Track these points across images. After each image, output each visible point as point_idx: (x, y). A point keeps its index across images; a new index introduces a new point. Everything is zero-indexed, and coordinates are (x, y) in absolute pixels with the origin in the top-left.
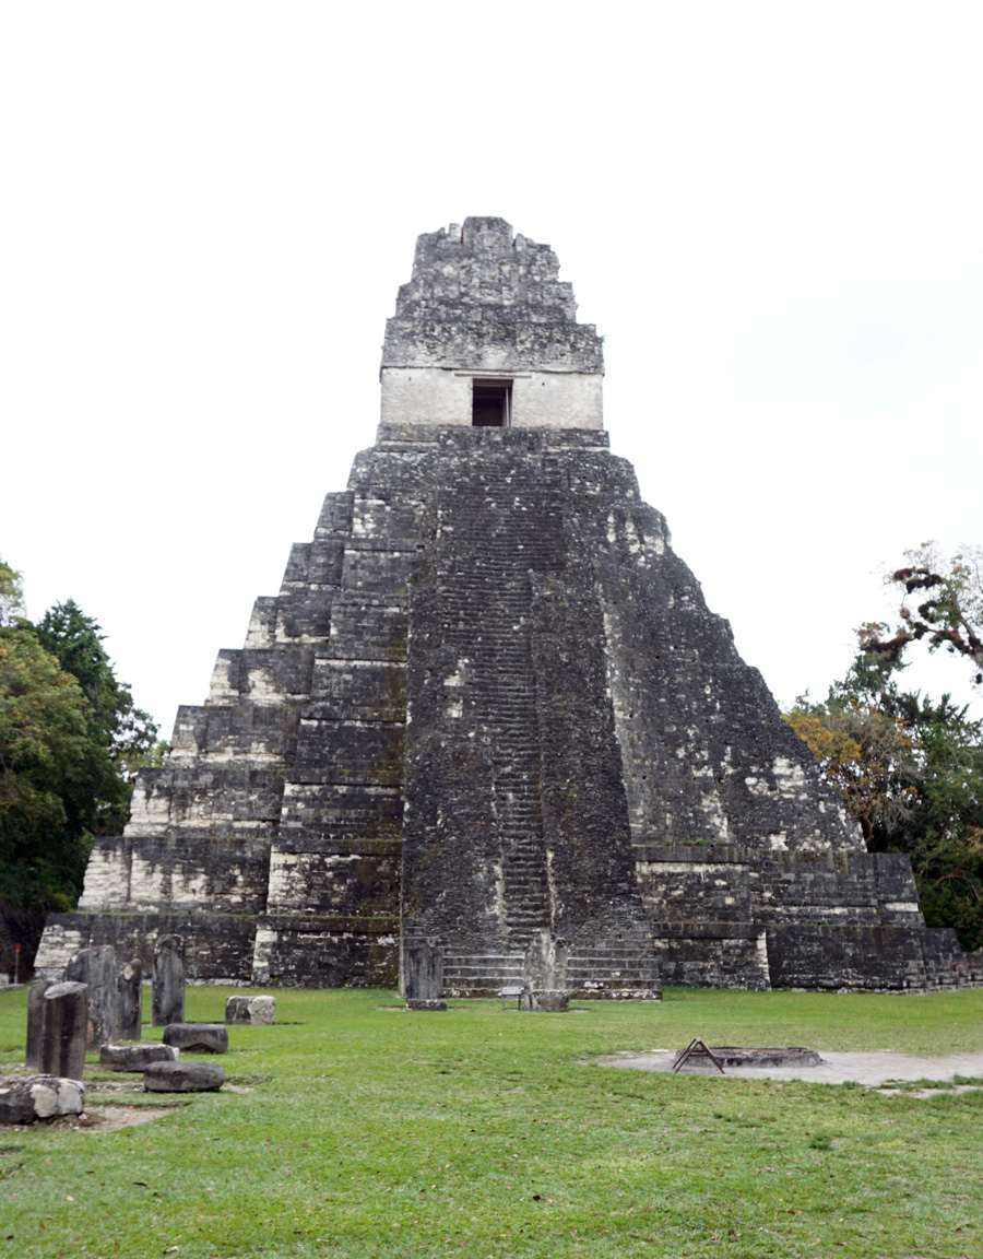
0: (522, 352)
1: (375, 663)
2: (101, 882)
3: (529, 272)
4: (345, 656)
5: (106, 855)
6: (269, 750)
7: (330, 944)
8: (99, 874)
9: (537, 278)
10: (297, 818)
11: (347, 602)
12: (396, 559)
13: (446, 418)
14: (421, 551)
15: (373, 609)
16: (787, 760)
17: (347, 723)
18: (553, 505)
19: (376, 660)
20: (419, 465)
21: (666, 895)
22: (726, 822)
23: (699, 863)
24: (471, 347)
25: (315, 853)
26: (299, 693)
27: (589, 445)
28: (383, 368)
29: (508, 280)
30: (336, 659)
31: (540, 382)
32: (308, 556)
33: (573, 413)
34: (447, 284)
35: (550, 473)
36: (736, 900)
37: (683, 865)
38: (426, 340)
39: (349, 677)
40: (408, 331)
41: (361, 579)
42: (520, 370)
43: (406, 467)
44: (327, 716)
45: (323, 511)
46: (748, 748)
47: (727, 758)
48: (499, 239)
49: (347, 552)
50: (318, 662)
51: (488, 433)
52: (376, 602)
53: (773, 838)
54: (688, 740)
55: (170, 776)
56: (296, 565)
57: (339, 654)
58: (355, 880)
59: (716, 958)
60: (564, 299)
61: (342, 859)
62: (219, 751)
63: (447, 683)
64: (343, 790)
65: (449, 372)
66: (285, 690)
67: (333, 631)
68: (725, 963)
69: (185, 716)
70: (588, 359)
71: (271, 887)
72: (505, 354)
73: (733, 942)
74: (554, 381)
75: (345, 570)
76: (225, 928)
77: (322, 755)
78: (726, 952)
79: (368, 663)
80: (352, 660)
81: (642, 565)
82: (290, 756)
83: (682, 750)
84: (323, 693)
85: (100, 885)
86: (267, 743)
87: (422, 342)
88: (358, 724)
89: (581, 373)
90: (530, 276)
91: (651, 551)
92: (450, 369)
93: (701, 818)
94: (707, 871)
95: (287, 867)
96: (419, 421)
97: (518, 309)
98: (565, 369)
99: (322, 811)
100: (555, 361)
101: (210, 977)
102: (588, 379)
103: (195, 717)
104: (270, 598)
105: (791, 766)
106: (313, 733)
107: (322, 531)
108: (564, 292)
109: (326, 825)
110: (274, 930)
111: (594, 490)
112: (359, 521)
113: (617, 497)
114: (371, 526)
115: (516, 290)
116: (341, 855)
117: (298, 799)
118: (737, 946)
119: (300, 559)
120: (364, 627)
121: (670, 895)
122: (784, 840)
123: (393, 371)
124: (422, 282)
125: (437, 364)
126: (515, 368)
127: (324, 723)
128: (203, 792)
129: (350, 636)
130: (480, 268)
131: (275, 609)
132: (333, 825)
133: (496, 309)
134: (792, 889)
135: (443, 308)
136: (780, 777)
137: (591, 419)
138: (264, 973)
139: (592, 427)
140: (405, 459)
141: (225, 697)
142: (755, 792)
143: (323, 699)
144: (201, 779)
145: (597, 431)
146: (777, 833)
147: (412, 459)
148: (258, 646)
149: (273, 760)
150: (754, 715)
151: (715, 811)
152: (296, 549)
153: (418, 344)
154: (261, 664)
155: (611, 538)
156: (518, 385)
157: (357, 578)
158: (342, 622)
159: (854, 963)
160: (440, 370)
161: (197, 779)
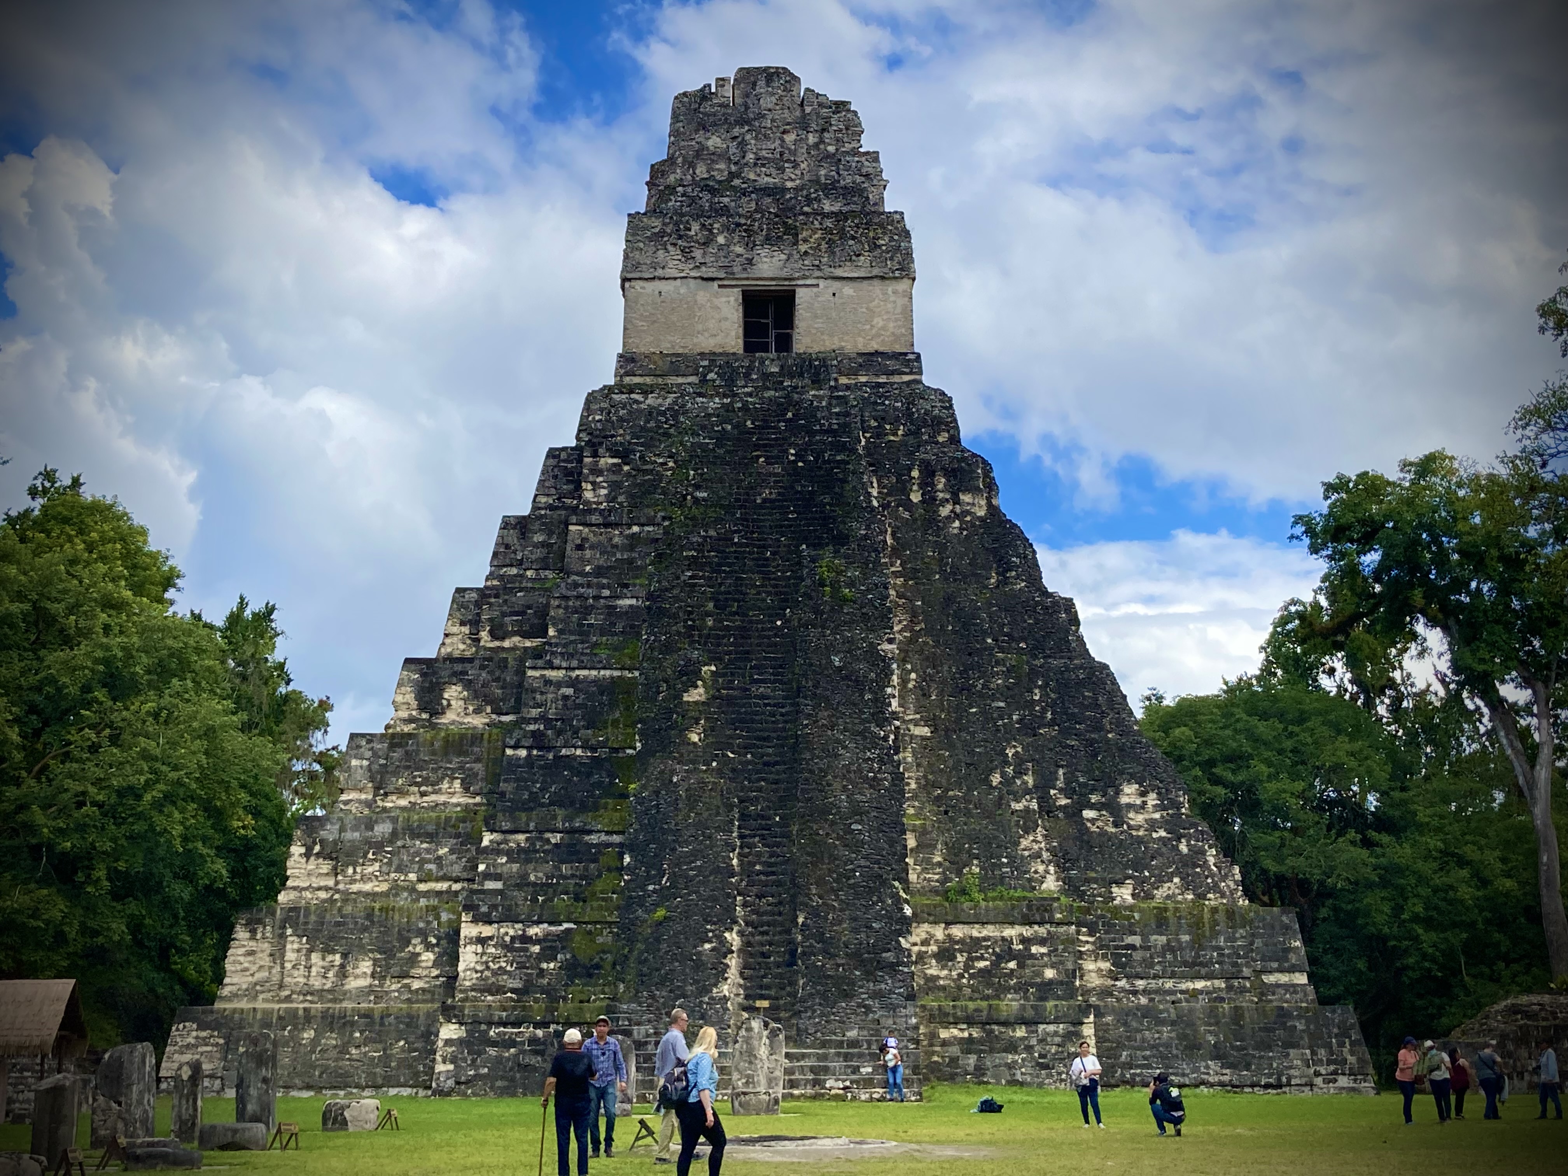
0: (806, 253)
1: (602, 672)
2: (246, 965)
3: (822, 141)
4: (564, 664)
5: (253, 932)
6: (466, 789)
7: (533, 1041)
8: (244, 955)
9: (831, 149)
10: (497, 877)
11: (569, 593)
12: (634, 534)
13: (707, 343)
14: (666, 523)
15: (602, 601)
16: (1137, 786)
17: (564, 752)
18: (838, 458)
19: (604, 668)
20: (668, 409)
21: (967, 967)
22: (1052, 869)
23: (1012, 924)
24: (739, 249)
25: (517, 922)
26: (507, 714)
27: (893, 373)
28: (624, 280)
29: (794, 153)
30: (553, 668)
31: (831, 291)
32: (523, 534)
33: (874, 331)
34: (713, 161)
35: (837, 414)
36: (1059, 972)
37: (990, 927)
38: (680, 242)
39: (569, 691)
40: (657, 230)
41: (589, 562)
42: (805, 277)
43: (651, 413)
44: (538, 741)
45: (543, 473)
46: (1088, 772)
47: (1060, 784)
48: (780, 98)
49: (571, 528)
50: (530, 673)
51: (762, 362)
52: (606, 593)
53: (1115, 889)
54: (1006, 763)
55: (337, 827)
56: (507, 547)
57: (557, 662)
58: (568, 956)
59: (1029, 1049)
60: (867, 176)
61: (553, 928)
62: (401, 792)
63: (686, 698)
64: (555, 838)
65: (710, 283)
66: (489, 709)
67: (551, 632)
68: (1041, 1056)
69: (359, 747)
70: (891, 259)
71: (461, 967)
72: (783, 257)
73: (1051, 1028)
74: (848, 290)
75: (568, 552)
76: (401, 1022)
77: (531, 793)
78: (1041, 1041)
79: (594, 673)
80: (574, 669)
81: (956, 531)
82: (493, 795)
83: (998, 776)
84: (535, 712)
85: (246, 970)
86: (463, 780)
87: (675, 245)
88: (579, 752)
89: (882, 278)
90: (822, 146)
91: (968, 513)
92: (712, 279)
93: (1019, 865)
94: (1021, 935)
95: (482, 941)
96: (673, 347)
97: (805, 192)
98: (863, 275)
99: (531, 866)
100: (848, 264)
101: (380, 1087)
102: (891, 287)
103: (372, 749)
104: (471, 589)
105: (1143, 794)
106: (519, 766)
107: (543, 500)
108: (868, 167)
109: (535, 884)
110: (461, 1024)
111: (895, 434)
112: (589, 487)
113: (926, 442)
114: (604, 492)
115: (803, 166)
116: (551, 923)
117: (499, 852)
118: (1056, 1033)
119: (513, 537)
120: (590, 625)
121: (973, 967)
122: (1130, 891)
123: (638, 284)
124: (680, 160)
125: (694, 274)
126: (797, 275)
127: (535, 752)
128: (378, 847)
129: (572, 638)
130: (756, 138)
131: (478, 604)
132: (543, 885)
133: (774, 194)
134: (1137, 956)
135: (706, 196)
136: (1130, 806)
137: (897, 338)
138: (448, 1078)
139: (898, 349)
140: (649, 401)
141: (410, 720)
142: (1094, 829)
143: (535, 720)
144: (376, 828)
145: (906, 354)
146: (1120, 883)
147: (660, 401)
148: (456, 654)
149: (471, 801)
150: (1098, 727)
151: (1038, 855)
152: (507, 524)
153: (670, 248)
154: (459, 677)
155: (916, 497)
156: (802, 296)
157: (583, 561)
158: (562, 621)
159: (1218, 1054)
160: (700, 281)
161: (372, 830)
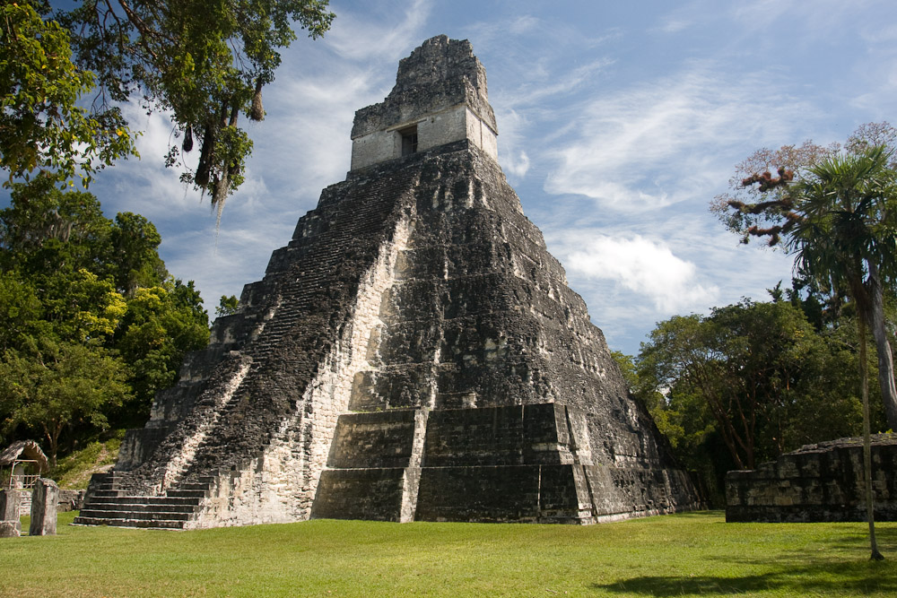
0: (421, 106)
9: (457, 62)
13: (381, 158)
16: (493, 339)
21: (362, 448)
27: (456, 151)
28: (352, 139)
31: (431, 120)
33: (449, 134)
36: (403, 450)
42: (420, 118)
46: (473, 334)
47: (457, 342)
53: (464, 400)
59: (371, 495)
60: (470, 68)
62: (197, 376)
68: (376, 499)
72: (412, 110)
74: (439, 118)
78: (378, 490)
89: (453, 107)
92: (384, 129)
94: (389, 429)
96: (368, 163)
98: (443, 109)
100: (437, 106)
102: (457, 110)
103: (191, 358)
105: (496, 343)
108: (471, 64)
121: (365, 448)
122: (475, 400)
123: (357, 140)
125: (378, 129)
126: (416, 117)
134: (460, 438)
137: (459, 134)
139: (460, 139)
142: (468, 366)
145: (462, 141)
146: (466, 395)
151: (426, 383)
154: (231, 323)
156: (420, 127)
160: (379, 132)
